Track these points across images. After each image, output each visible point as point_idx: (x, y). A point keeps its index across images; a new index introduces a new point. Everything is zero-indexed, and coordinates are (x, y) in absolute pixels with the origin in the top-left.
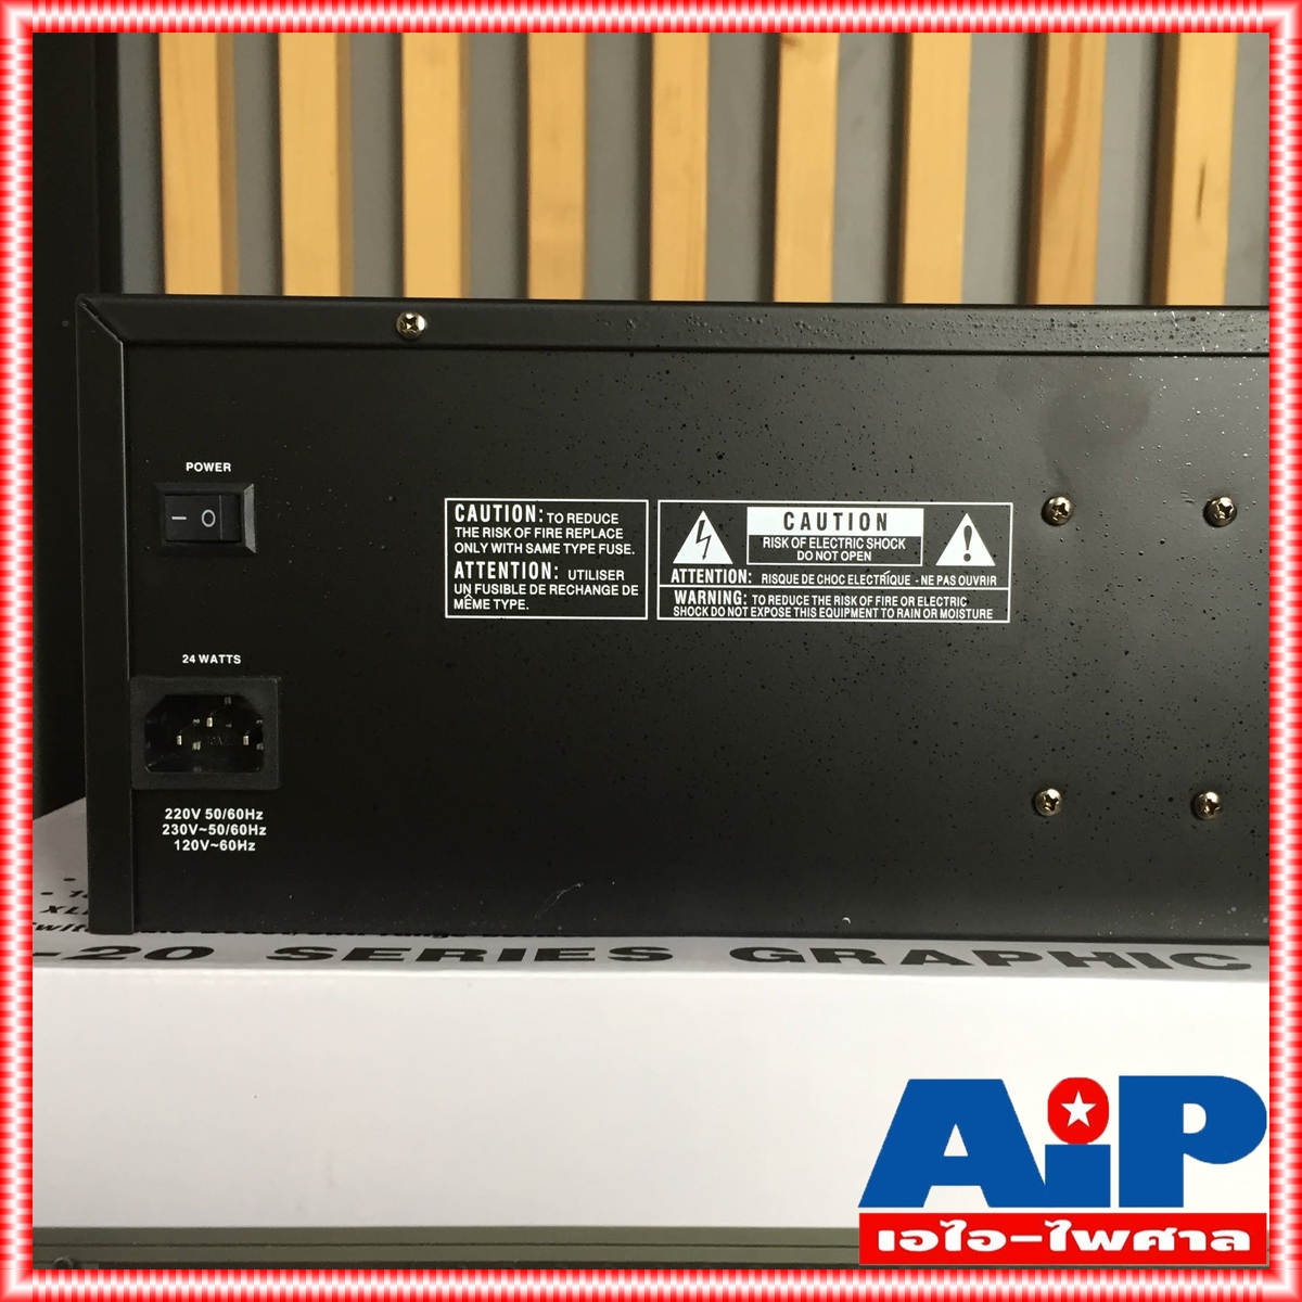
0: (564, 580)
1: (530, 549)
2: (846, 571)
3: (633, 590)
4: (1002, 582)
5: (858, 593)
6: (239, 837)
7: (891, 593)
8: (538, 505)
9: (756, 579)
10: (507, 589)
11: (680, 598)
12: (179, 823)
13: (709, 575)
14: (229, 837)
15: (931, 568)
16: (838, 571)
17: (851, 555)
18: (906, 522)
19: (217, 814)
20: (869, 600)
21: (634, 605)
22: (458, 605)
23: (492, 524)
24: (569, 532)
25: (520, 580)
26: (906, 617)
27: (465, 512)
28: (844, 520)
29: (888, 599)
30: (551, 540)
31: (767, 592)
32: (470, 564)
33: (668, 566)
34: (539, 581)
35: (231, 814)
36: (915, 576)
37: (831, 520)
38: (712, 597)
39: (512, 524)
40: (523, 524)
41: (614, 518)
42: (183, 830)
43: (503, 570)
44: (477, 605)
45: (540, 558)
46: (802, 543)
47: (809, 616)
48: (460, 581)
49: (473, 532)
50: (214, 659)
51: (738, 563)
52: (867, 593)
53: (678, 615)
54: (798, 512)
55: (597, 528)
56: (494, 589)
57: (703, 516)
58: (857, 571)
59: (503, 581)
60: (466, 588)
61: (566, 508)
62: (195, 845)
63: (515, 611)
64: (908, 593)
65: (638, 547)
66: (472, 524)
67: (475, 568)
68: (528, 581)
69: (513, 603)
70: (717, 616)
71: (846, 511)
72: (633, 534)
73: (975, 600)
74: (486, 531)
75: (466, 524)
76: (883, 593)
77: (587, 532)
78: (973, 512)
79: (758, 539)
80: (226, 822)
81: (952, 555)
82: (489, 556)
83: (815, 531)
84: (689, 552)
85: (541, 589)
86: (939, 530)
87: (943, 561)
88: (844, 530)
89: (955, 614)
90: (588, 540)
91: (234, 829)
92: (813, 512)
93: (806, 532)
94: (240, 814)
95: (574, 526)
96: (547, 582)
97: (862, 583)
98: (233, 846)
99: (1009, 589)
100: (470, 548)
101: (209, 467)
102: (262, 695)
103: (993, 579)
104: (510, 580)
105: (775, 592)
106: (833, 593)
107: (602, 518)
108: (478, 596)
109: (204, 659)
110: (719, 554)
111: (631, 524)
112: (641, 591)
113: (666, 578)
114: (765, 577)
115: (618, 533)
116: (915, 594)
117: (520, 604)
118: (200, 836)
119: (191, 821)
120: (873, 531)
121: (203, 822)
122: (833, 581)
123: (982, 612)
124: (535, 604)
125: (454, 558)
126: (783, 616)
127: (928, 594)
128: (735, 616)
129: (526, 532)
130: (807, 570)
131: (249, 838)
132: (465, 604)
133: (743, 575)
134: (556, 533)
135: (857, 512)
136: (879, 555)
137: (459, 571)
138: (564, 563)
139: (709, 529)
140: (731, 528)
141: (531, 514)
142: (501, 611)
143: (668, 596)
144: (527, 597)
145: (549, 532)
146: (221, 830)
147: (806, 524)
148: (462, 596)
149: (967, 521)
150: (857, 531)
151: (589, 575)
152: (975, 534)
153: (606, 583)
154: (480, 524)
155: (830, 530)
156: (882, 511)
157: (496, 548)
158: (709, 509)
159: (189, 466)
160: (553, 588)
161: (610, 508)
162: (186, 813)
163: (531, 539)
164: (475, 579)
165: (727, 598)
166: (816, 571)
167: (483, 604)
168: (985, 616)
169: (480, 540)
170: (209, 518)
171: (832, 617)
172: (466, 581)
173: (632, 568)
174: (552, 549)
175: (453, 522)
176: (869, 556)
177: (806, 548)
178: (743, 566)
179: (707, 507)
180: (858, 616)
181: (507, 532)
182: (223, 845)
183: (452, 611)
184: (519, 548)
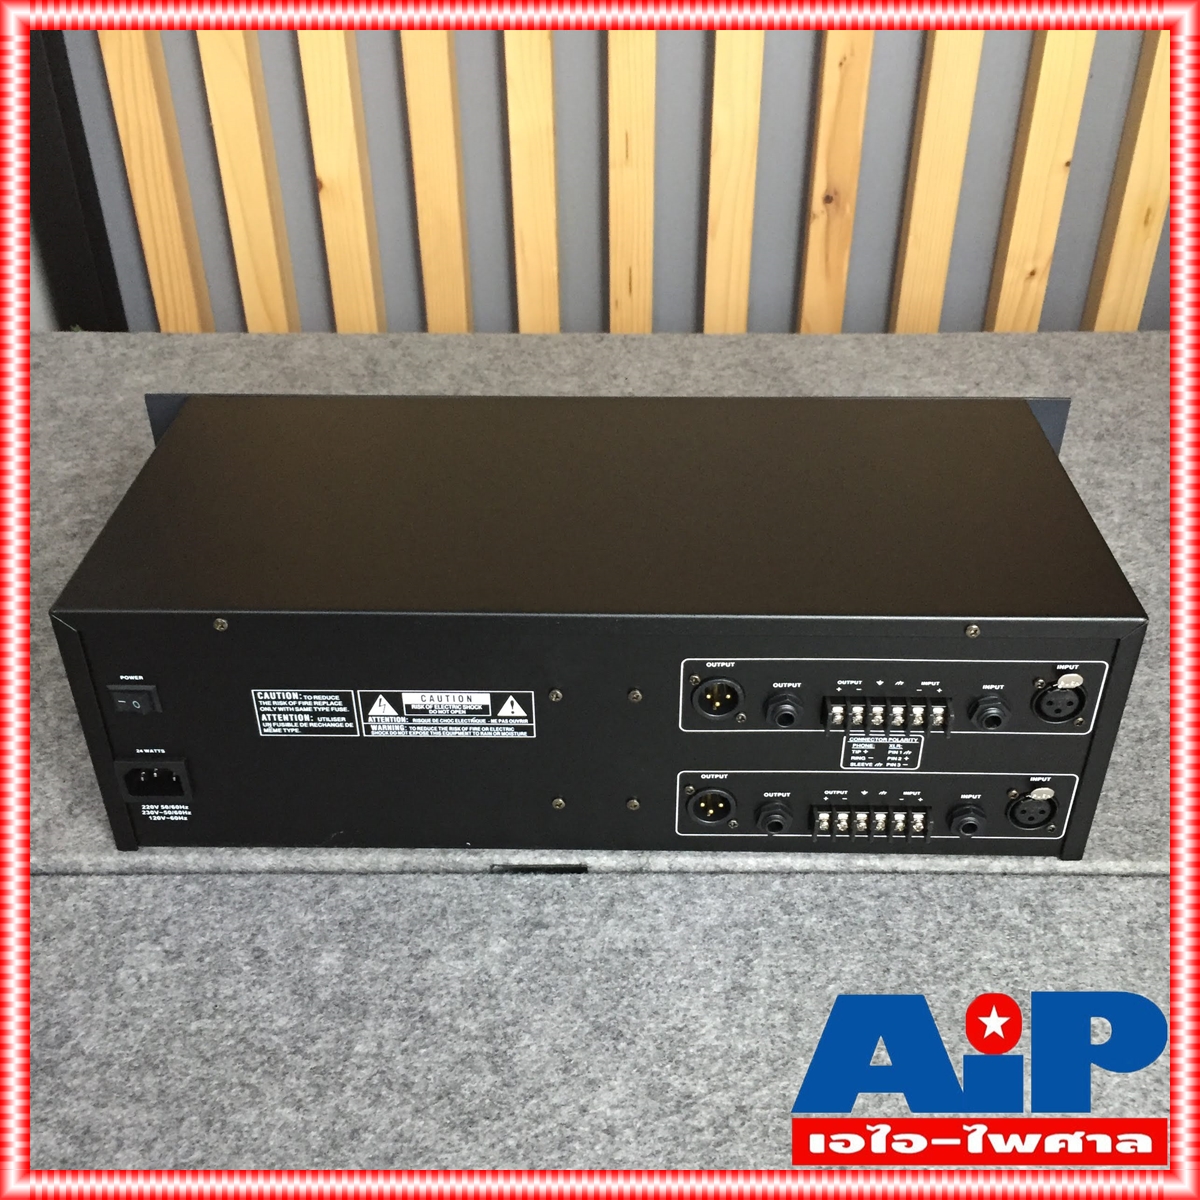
0: (316, 721)
1: (297, 709)
2: (454, 718)
3: (350, 725)
4: (531, 721)
5: (461, 726)
6: (178, 815)
7: (477, 726)
8: (299, 693)
9: (410, 719)
10: (289, 725)
11: (374, 728)
12: (149, 810)
13: (387, 719)
14: (174, 815)
15: (495, 716)
16: (450, 718)
17: (456, 712)
18: (482, 699)
19: (167, 807)
20: (466, 729)
21: (353, 731)
22: (265, 731)
23: (277, 700)
24: (315, 703)
25: (295, 721)
26: (486, 735)
27: (263, 695)
28: (451, 698)
29: (475, 728)
30: (306, 706)
31: (416, 726)
32: (269, 715)
33: (366, 716)
34: (304, 722)
35: (173, 807)
36: (488, 719)
37: (444, 698)
38: (390, 728)
39: (286, 700)
40: (292, 700)
41: (337, 697)
42: (152, 813)
43: (286, 717)
44: (276, 731)
45: (303, 713)
46: (431, 707)
47: (438, 735)
48: (265, 722)
49: (268, 703)
50: (152, 751)
51: (401, 714)
52: (465, 726)
53: (373, 734)
54: (427, 695)
55: (329, 702)
56: (283, 725)
57: (381, 696)
58: (460, 718)
59: (286, 722)
60: (269, 724)
61: (312, 694)
62: (159, 818)
63: (294, 733)
64: (485, 726)
65: (350, 707)
66: (267, 700)
67: (272, 717)
68: (299, 722)
69: (292, 730)
70: (393, 734)
71: (451, 695)
72: (347, 704)
73: (518, 729)
74: (274, 703)
75: (263, 700)
76: (473, 726)
77: (324, 703)
78: (514, 696)
79: (408, 707)
80: (172, 810)
81: (506, 710)
82: (277, 712)
83: (437, 702)
84: (375, 710)
85: (305, 725)
86: (497, 702)
87: (499, 714)
88: (451, 702)
89: (510, 734)
90: (325, 706)
91: (176, 812)
92: (434, 695)
93: (432, 703)
94: (178, 807)
95: (316, 700)
96: (308, 722)
97: (463, 722)
98: (176, 818)
99: (534, 724)
100: (269, 709)
101: (132, 678)
103: (526, 721)
104: (290, 721)
105: (420, 726)
106: (449, 726)
107: (331, 698)
108: (276, 727)
109: (147, 751)
110: (391, 711)
111: (346, 700)
112: (355, 725)
113: (366, 720)
114: (414, 720)
115: (340, 703)
116: (489, 726)
117: (296, 730)
118: (160, 815)
119: (155, 809)
120: (465, 702)
121: (160, 809)
122: (448, 721)
123: (522, 733)
124: (303, 730)
125: (260, 713)
126: (425, 735)
127: (495, 726)
128: (402, 734)
129: (294, 703)
131: (184, 815)
132: (269, 730)
133: (403, 719)
134: (310, 703)
135: (457, 695)
136: (468, 711)
137: (264, 718)
138: (315, 715)
139: (384, 701)
140: (395, 701)
141: (296, 696)
142: (287, 733)
143: (368, 729)
144: (300, 728)
145: (305, 703)
146: (170, 813)
147: (432, 700)
148: (267, 727)
149: (511, 698)
150: (457, 702)
151: (328, 719)
152: (516, 704)
153: (337, 722)
154: (271, 700)
155: (444, 701)
156: (469, 695)
157: (280, 709)
158: (384, 694)
159: (122, 677)
160: (311, 725)
161: (335, 694)
162: (152, 807)
163: (297, 705)
164: (272, 721)
165: (397, 728)
166: (439, 718)
167: (278, 730)
168: (523, 735)
169: (273, 706)
171: (449, 735)
172: (268, 722)
173: (349, 717)
174: (309, 709)
175: (257, 700)
176: (465, 712)
177: (433, 709)
178: (403, 716)
179: (382, 694)
180: (462, 735)
181: (285, 703)
182: (172, 818)
183: (263, 733)
184: (292, 709)
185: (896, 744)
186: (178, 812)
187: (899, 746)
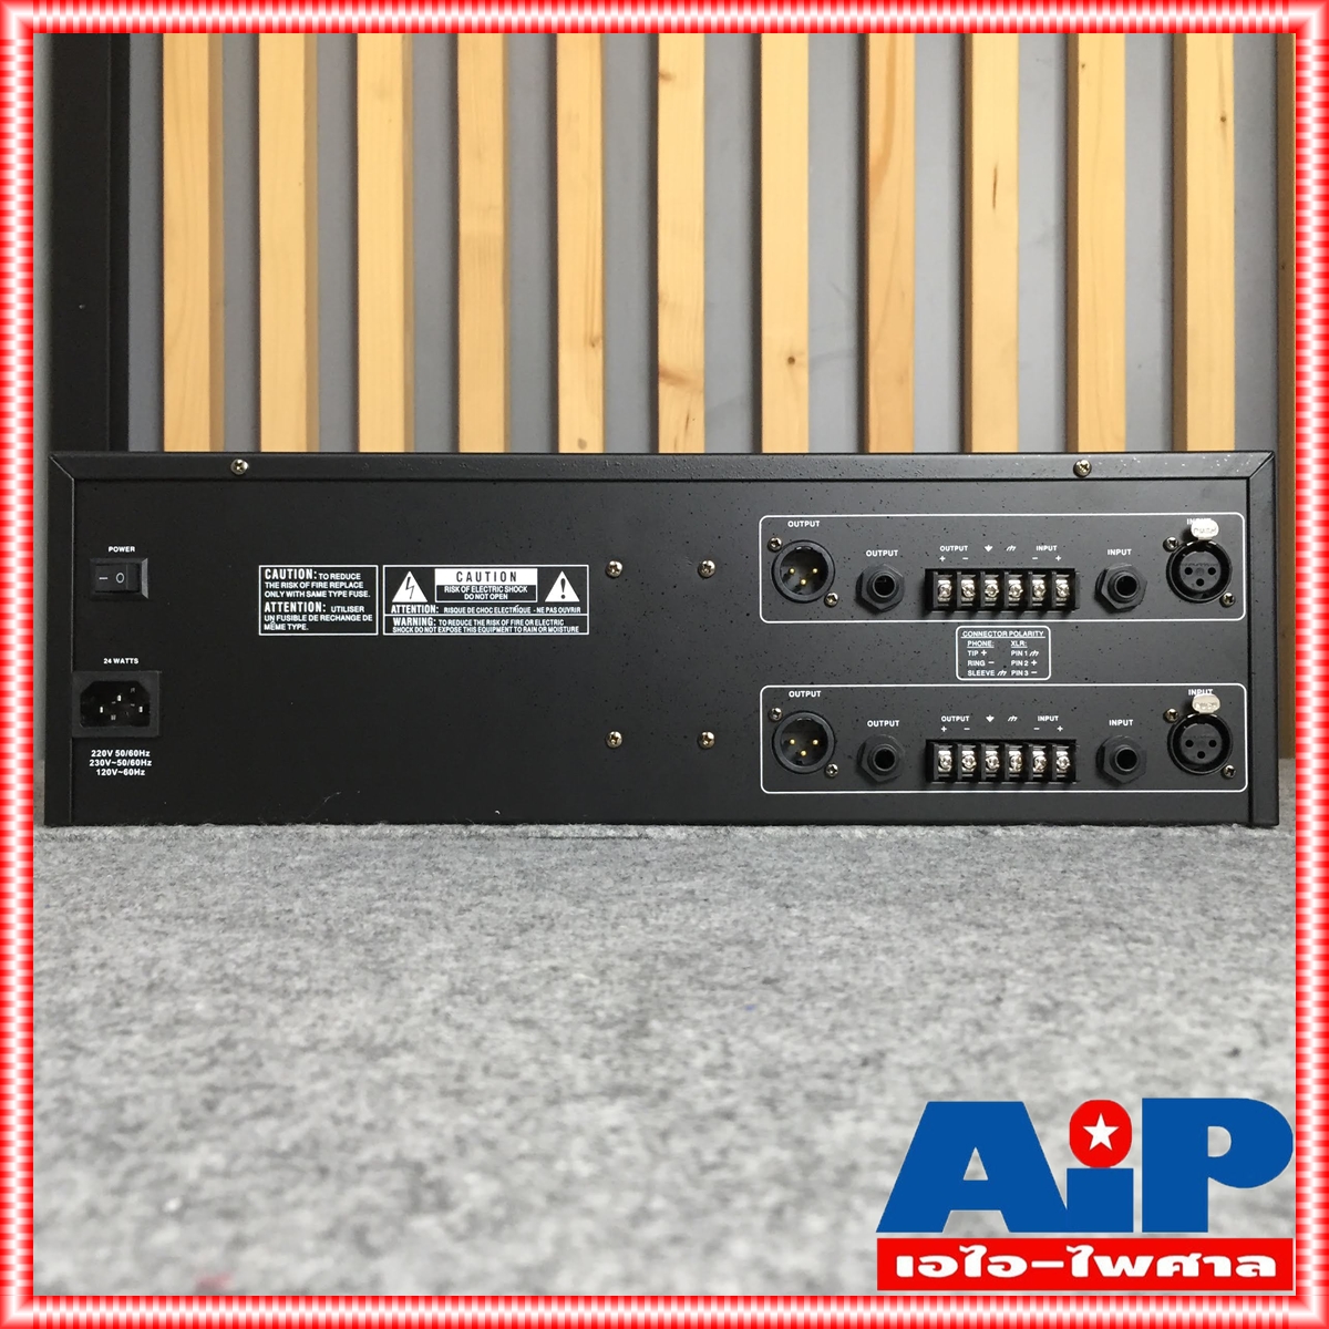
0: (328, 612)
1: (310, 594)
2: (493, 605)
3: (369, 618)
4: (583, 611)
5: (501, 618)
6: (135, 767)
7: (520, 618)
8: (314, 569)
9: (441, 611)
10: (296, 618)
11: (396, 622)
12: (100, 759)
13: (414, 608)
14: (129, 767)
15: (542, 603)
16: (488, 605)
17: (496, 596)
18: (527, 576)
19: (122, 753)
20: (507, 622)
21: (369, 626)
22: (266, 627)
23: (287, 580)
24: (332, 584)
25: (303, 613)
26: (528, 632)
27: (271, 574)
28: (491, 576)
29: (518, 622)
30: (321, 589)
31: (447, 618)
32: (274, 603)
33: (389, 604)
34: (314, 613)
35: (131, 753)
36: (533, 607)
37: (484, 576)
38: (415, 621)
39: (298, 580)
40: (305, 580)
41: (358, 576)
42: (102, 762)
43: (293, 607)
44: (278, 627)
45: (314, 600)
46: (467, 589)
47: (472, 632)
48: (268, 613)
49: (275, 585)
50: (122, 661)
51: (430, 601)
52: (505, 618)
53: (396, 632)
54: (465, 572)
55: (348, 582)
56: (288, 618)
57: (410, 574)
58: (500, 605)
59: (294, 613)
60: (271, 618)
61: (329, 571)
62: (108, 772)
63: (300, 631)
64: (529, 618)
65: (372, 593)
66: (275, 580)
67: (277, 606)
68: (308, 613)
69: (299, 626)
70: (418, 632)
71: (492, 571)
72: (369, 586)
73: (569, 621)
74: (283, 585)
75: (271, 581)
76: (515, 618)
77: (342, 584)
78: (566, 571)
79: (441, 588)
80: (128, 758)
81: (554, 595)
82: (285, 599)
83: (474, 582)
84: (402, 595)
85: (315, 618)
86: (546, 581)
87: (550, 598)
88: (492, 582)
89: (557, 630)
90: (343, 589)
91: (132, 762)
92: (473, 572)
93: (469, 583)
94: (137, 753)
95: (333, 580)
96: (319, 614)
97: (503, 612)
98: (131, 772)
99: (588, 615)
100: (274, 594)
101: (122, 549)
102: (150, 682)
103: (579, 609)
104: (297, 613)
105: (452, 618)
106: (486, 618)
107: (351, 576)
108: (279, 622)
109: (116, 661)
110: (419, 596)
111: (368, 580)
112: (374, 618)
113: (388, 611)
114: (446, 609)
115: (360, 585)
116: (534, 618)
117: (303, 627)
118: (112, 766)
119: (107, 758)
120: (508, 582)
121: (114, 758)
122: (486, 611)
123: (572, 629)
124: (312, 626)
126: (456, 632)
127: (541, 618)
128: (429, 632)
129: (306, 585)
130: (471, 605)
131: (142, 768)
132: (271, 626)
133: (433, 608)
134: (324, 585)
135: (499, 571)
136: (512, 596)
137: (267, 608)
138: (329, 602)
139: (413, 582)
140: (426, 581)
141: (309, 574)
142: (292, 631)
143: (390, 621)
144: (307, 623)
145: (320, 585)
146: (124, 762)
147: (469, 579)
148: (269, 622)
149: (563, 576)
150: (499, 582)
151: (343, 609)
152: (567, 583)
153: (354, 614)
154: (280, 580)
155: (484, 582)
156: (513, 570)
157: (289, 594)
158: (414, 571)
159: (110, 549)
160: (322, 617)
161: (357, 570)
162: (104, 753)
163: (309, 588)
164: (277, 613)
165: (424, 621)
166: (476, 605)
167: (281, 627)
168: (574, 630)
169: (280, 589)
170: (120, 578)
171: (486, 632)
172: (271, 613)
173: (369, 605)
174: (322, 594)
175: (264, 580)
176: (506, 597)
177: (469, 592)
178: (433, 603)
179: (412, 570)
180: (500, 631)
181: (295, 585)
182: (125, 772)
183: (263, 631)
184: (302, 594)
185: (1018, 640)
186: (134, 762)
187: (1022, 642)
